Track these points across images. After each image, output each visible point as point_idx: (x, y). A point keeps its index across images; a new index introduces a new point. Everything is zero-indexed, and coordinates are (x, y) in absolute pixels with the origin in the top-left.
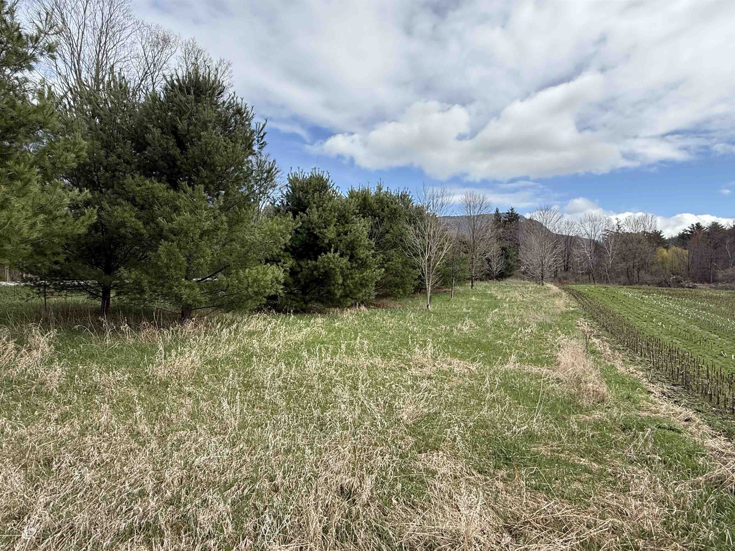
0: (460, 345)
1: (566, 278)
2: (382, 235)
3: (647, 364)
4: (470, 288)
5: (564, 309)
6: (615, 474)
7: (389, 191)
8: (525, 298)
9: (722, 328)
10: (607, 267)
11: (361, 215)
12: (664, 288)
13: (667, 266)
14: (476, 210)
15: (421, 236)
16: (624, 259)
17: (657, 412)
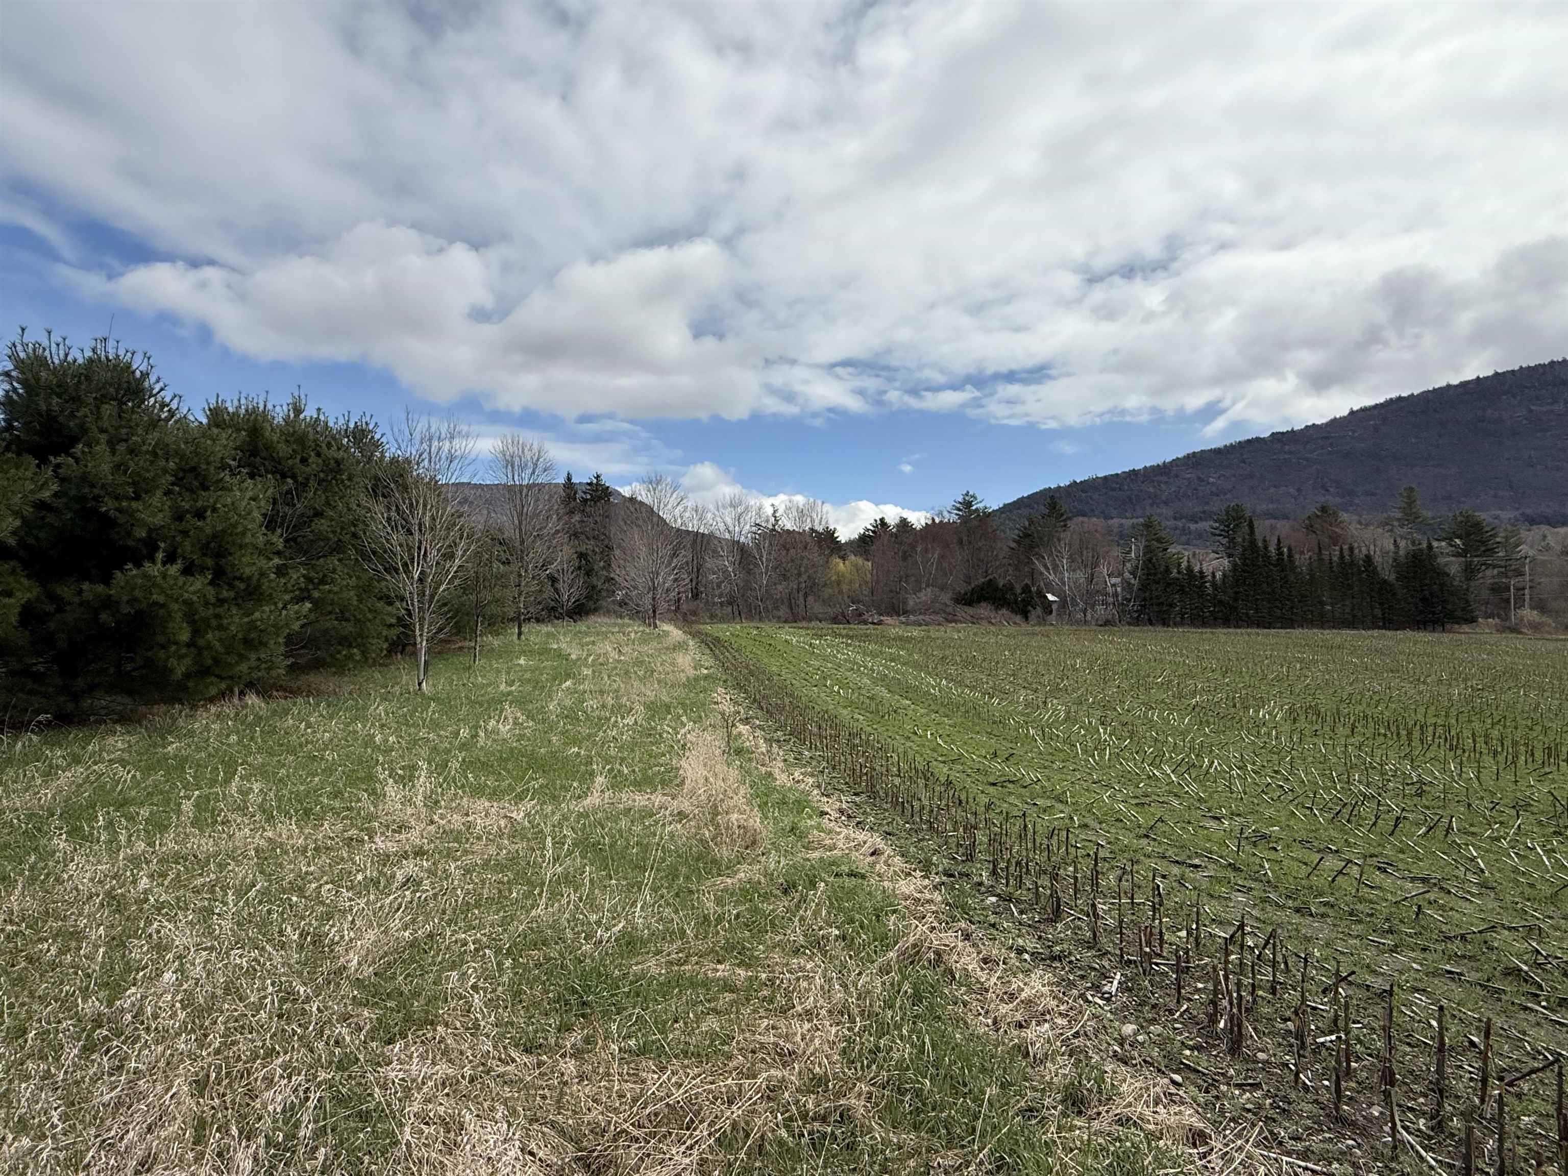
0: (492, 766)
1: (694, 613)
2: (305, 521)
3: (819, 762)
4: (515, 637)
5: (692, 673)
6: (772, 981)
7: (322, 418)
8: (624, 655)
9: (916, 689)
10: (760, 590)
11: (245, 471)
12: (841, 626)
13: (845, 587)
14: (526, 474)
15: (403, 527)
16: (785, 577)
17: (833, 848)
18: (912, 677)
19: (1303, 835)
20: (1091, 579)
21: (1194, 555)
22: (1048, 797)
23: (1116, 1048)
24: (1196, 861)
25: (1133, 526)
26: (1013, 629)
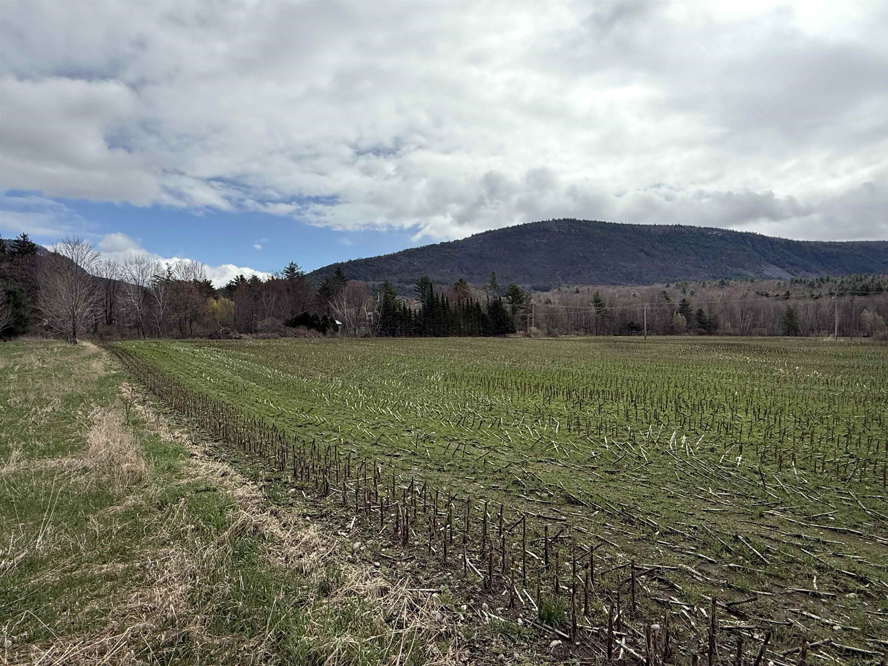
1: (108, 334)
3: (193, 424)
5: (103, 373)
8: (47, 363)
9: (259, 376)
10: (158, 318)
12: (215, 340)
13: (217, 317)
16: (175, 309)
17: (197, 475)
18: (257, 368)
19: (444, 434)
20: (358, 313)
21: (407, 301)
22: (329, 430)
23: (350, 556)
24: (398, 454)
25: (379, 286)
26: (316, 340)
